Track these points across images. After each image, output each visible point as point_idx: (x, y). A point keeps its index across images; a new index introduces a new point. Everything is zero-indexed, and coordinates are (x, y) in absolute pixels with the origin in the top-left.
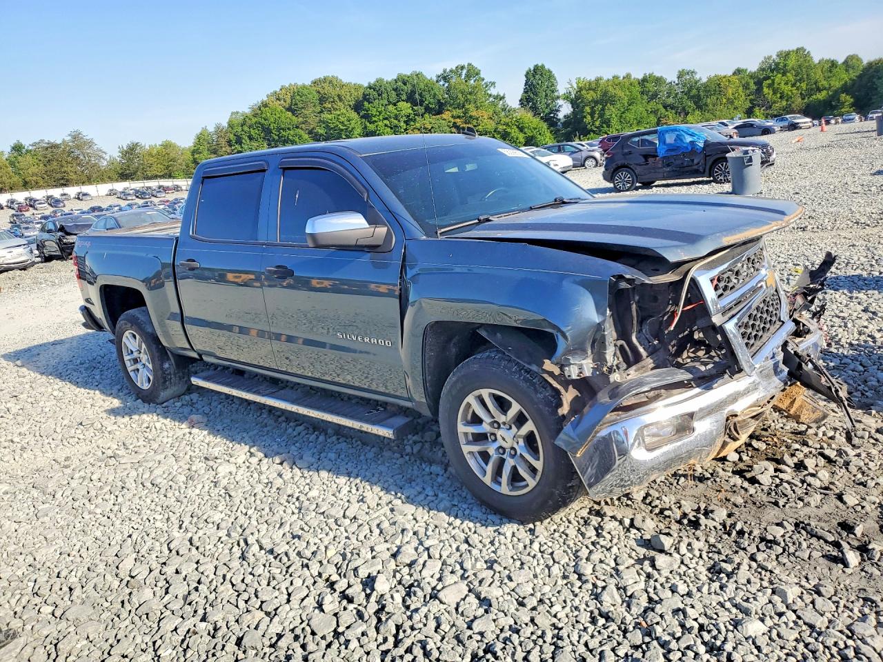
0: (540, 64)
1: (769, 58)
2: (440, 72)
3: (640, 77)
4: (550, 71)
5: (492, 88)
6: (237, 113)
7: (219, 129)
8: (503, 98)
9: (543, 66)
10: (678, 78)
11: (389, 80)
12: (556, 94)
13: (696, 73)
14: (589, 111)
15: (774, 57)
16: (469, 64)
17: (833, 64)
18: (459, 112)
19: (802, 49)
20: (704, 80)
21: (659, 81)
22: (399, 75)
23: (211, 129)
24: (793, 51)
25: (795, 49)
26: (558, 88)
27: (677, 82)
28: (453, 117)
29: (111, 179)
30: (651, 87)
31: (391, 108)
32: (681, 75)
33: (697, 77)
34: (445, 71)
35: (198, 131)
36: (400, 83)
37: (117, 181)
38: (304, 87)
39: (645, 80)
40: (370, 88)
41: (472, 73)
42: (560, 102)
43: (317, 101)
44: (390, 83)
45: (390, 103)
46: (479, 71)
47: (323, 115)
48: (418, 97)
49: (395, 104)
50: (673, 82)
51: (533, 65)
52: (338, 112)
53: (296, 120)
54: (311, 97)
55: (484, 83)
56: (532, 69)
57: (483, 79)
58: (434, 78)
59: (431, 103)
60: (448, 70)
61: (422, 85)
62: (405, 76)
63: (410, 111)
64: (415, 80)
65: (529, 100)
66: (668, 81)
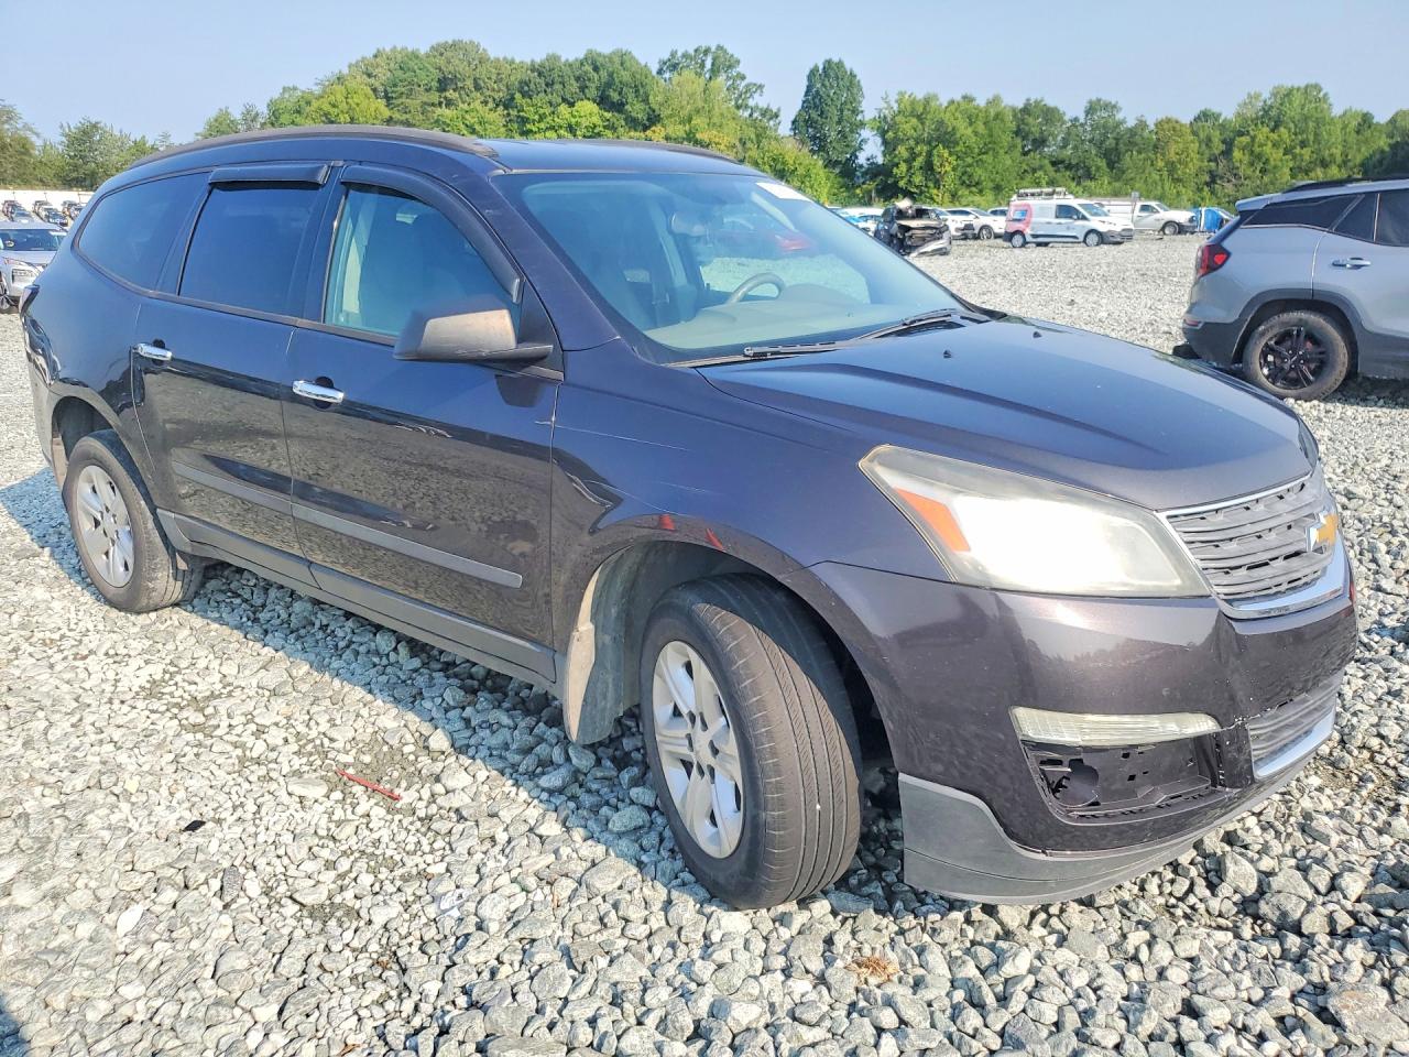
0: (836, 60)
1: (1257, 96)
2: (666, 56)
3: (1021, 105)
4: (853, 76)
5: (756, 96)
6: (295, 89)
7: (250, 115)
8: (777, 116)
9: (840, 64)
10: (1087, 113)
11: (571, 59)
12: (859, 118)
13: (1119, 110)
14: (905, 155)
15: (1266, 95)
16: (720, 48)
17: (1366, 120)
19: (1317, 87)
20: (1131, 123)
21: (1050, 115)
22: (590, 52)
24: (1298, 89)
25: (1303, 85)
26: (864, 106)
27: (1082, 120)
29: (44, 184)
30: (1035, 125)
31: (564, 109)
32: (1090, 110)
33: (1119, 116)
34: (673, 54)
35: (213, 114)
36: (588, 68)
37: (55, 187)
38: (415, 55)
39: (1026, 110)
40: (534, 70)
41: (722, 63)
42: (866, 133)
43: (435, 84)
44: (570, 65)
45: (564, 100)
46: (738, 62)
47: (439, 111)
48: (615, 96)
49: (572, 105)
50: (1076, 119)
51: (823, 60)
52: (465, 107)
53: (387, 113)
54: (422, 74)
55: (744, 84)
56: (821, 67)
57: (743, 78)
58: (654, 68)
59: (636, 109)
60: (679, 54)
61: (626, 76)
62: (599, 55)
63: (596, 120)
64: (617, 65)
65: (809, 123)
66: (1067, 117)
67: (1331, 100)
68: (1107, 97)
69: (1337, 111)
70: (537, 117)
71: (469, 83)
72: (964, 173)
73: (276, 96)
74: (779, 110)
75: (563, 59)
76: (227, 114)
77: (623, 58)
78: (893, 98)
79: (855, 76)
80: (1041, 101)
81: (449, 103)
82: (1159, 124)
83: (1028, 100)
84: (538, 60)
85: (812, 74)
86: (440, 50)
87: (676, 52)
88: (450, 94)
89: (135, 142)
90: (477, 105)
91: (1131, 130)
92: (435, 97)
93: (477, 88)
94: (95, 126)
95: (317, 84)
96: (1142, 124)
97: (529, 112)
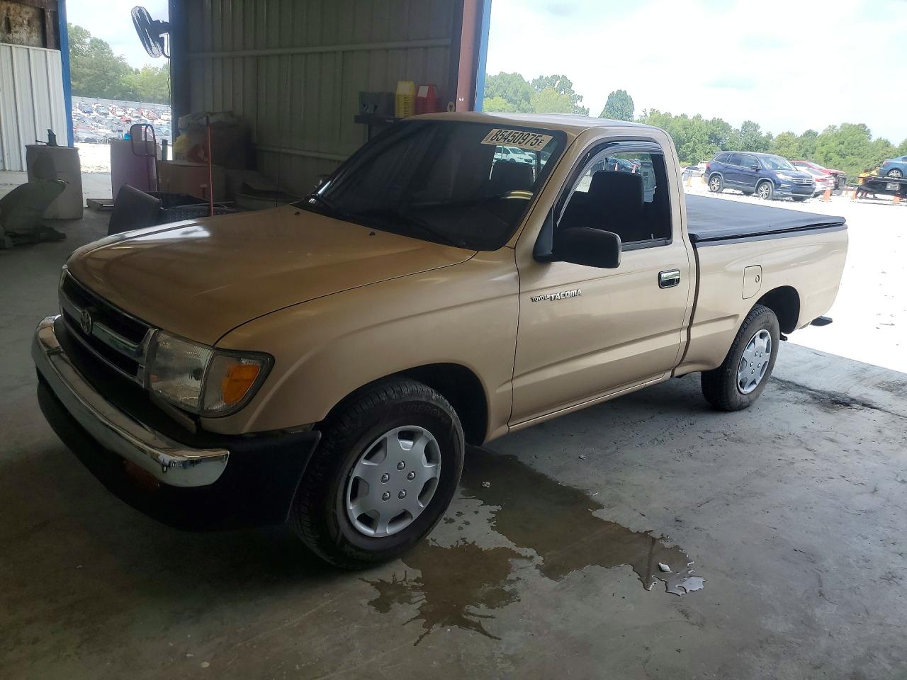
0: (623, 90)
1: (834, 127)
2: (537, 77)
3: (710, 120)
5: (579, 101)
9: (625, 92)
10: (743, 128)
13: (759, 127)
15: (838, 127)
16: (564, 77)
19: (864, 126)
20: (764, 135)
21: (726, 127)
22: (502, 73)
24: (854, 126)
25: (857, 124)
26: (634, 113)
27: (740, 131)
30: (716, 131)
32: (747, 125)
33: (759, 131)
34: (541, 77)
36: (500, 80)
39: (713, 123)
41: (565, 84)
44: (492, 79)
45: (488, 96)
46: (572, 84)
49: (492, 98)
50: (738, 130)
51: (617, 90)
55: (573, 95)
56: (615, 92)
57: (573, 92)
58: (531, 82)
59: (524, 104)
60: (544, 77)
62: (506, 74)
63: (503, 106)
66: (732, 129)
67: (871, 133)
68: (754, 121)
69: (874, 139)
74: (588, 109)
77: (517, 77)
78: (648, 112)
79: (631, 99)
80: (721, 119)
82: (778, 137)
83: (714, 118)
85: (611, 96)
91: (764, 138)
96: (770, 136)
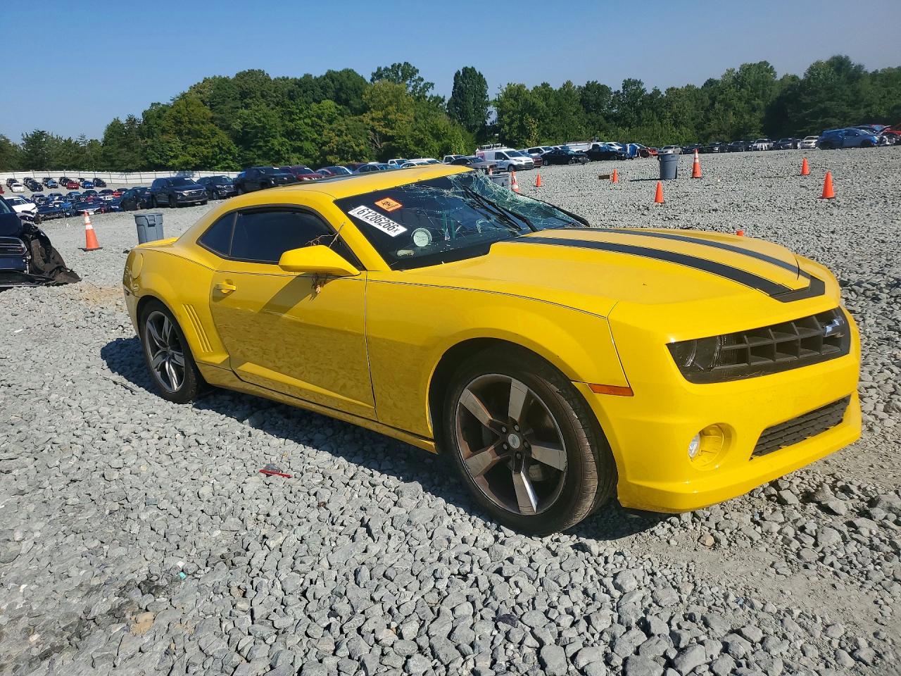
0: (470, 67)
1: (733, 70)
2: (375, 71)
3: (583, 85)
4: (481, 75)
5: (431, 90)
6: (159, 104)
7: (132, 121)
8: (442, 100)
9: (473, 69)
10: (624, 88)
11: (318, 76)
12: (487, 99)
13: (641, 84)
14: (508, 120)
16: (406, 63)
17: (794, 80)
18: (380, 114)
19: (766, 63)
20: (650, 91)
21: (601, 90)
22: (329, 71)
23: (123, 121)
24: (754, 65)
25: (757, 63)
26: (488, 92)
27: (621, 92)
28: (373, 119)
29: (13, 169)
30: (592, 97)
31: (314, 106)
32: (627, 84)
33: (643, 88)
34: (379, 69)
35: (110, 122)
36: (328, 80)
37: (20, 170)
38: (226, 80)
39: (587, 88)
40: (296, 84)
41: (408, 72)
42: (491, 108)
43: (238, 96)
44: (317, 80)
45: (315, 100)
46: (418, 71)
47: (240, 111)
48: (344, 96)
49: (319, 102)
50: (619, 91)
51: (462, 68)
52: (256, 108)
53: (211, 115)
54: (230, 91)
55: (422, 83)
56: (461, 71)
57: (422, 80)
58: (369, 78)
59: (355, 103)
60: (383, 69)
61: (350, 84)
62: (334, 72)
63: (333, 110)
64: (345, 78)
65: (456, 104)
66: (613, 91)
67: (775, 70)
68: (634, 77)
69: (779, 77)
70: (298, 111)
71: (258, 94)
72: (545, 129)
73: (147, 108)
74: (444, 97)
75: (313, 77)
76: (118, 121)
77: (349, 73)
78: (505, 88)
79: (482, 76)
80: (597, 82)
81: (247, 106)
82: (668, 91)
83: (588, 82)
84: (298, 78)
85: (457, 75)
86: (241, 76)
87: (381, 68)
88: (247, 101)
89: (65, 141)
90: (263, 107)
91: (651, 95)
92: (239, 104)
93: (263, 96)
94: (42, 133)
95: (171, 100)
96: (657, 92)
97: (294, 108)
